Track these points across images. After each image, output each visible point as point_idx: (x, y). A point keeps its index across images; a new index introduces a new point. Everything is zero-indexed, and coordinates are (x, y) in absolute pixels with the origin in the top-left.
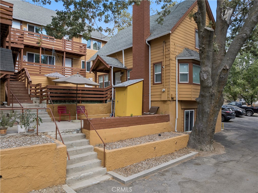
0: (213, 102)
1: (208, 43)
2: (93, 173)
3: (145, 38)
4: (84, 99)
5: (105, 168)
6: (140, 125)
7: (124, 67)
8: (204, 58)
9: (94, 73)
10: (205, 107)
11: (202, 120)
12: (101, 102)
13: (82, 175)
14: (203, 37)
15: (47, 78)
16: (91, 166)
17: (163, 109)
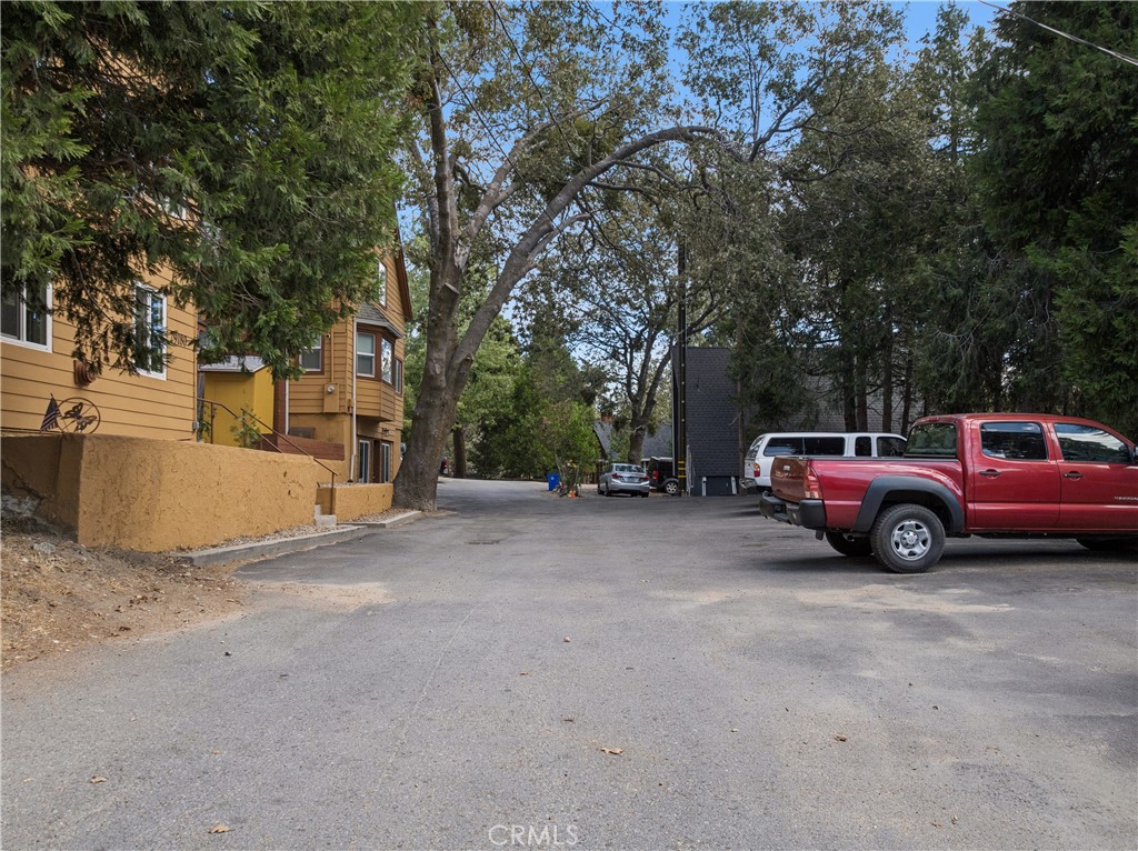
0: (444, 417)
1: (447, 311)
8: (439, 336)
10: (431, 426)
11: (424, 451)
14: (440, 300)
17: (325, 430)
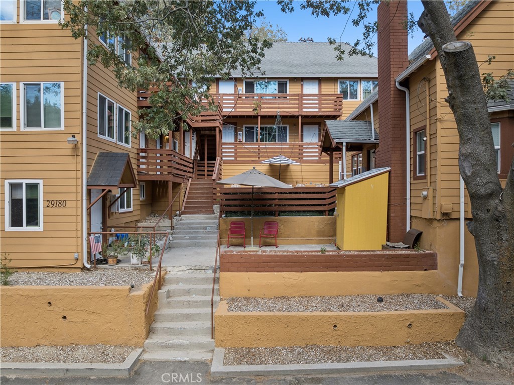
2: (188, 342)
3: (392, 76)
4: (283, 209)
5: (213, 340)
6: (335, 273)
7: (373, 139)
9: (328, 154)
12: (321, 213)
13: (171, 341)
15: (270, 165)
16: (195, 332)
